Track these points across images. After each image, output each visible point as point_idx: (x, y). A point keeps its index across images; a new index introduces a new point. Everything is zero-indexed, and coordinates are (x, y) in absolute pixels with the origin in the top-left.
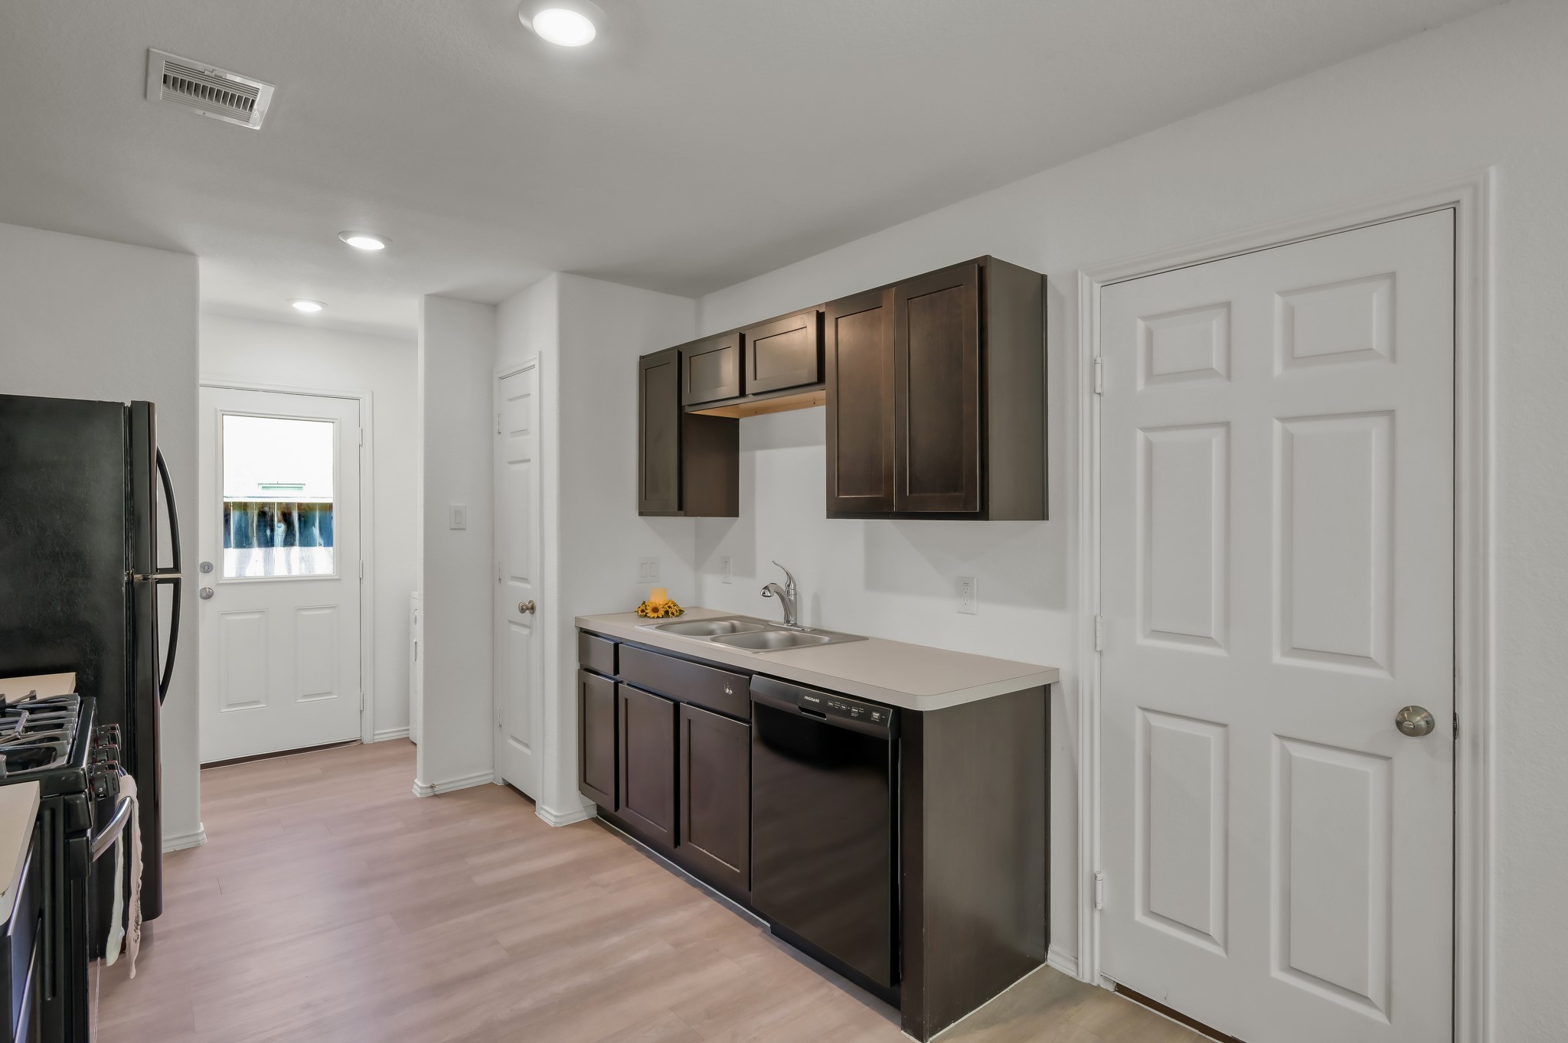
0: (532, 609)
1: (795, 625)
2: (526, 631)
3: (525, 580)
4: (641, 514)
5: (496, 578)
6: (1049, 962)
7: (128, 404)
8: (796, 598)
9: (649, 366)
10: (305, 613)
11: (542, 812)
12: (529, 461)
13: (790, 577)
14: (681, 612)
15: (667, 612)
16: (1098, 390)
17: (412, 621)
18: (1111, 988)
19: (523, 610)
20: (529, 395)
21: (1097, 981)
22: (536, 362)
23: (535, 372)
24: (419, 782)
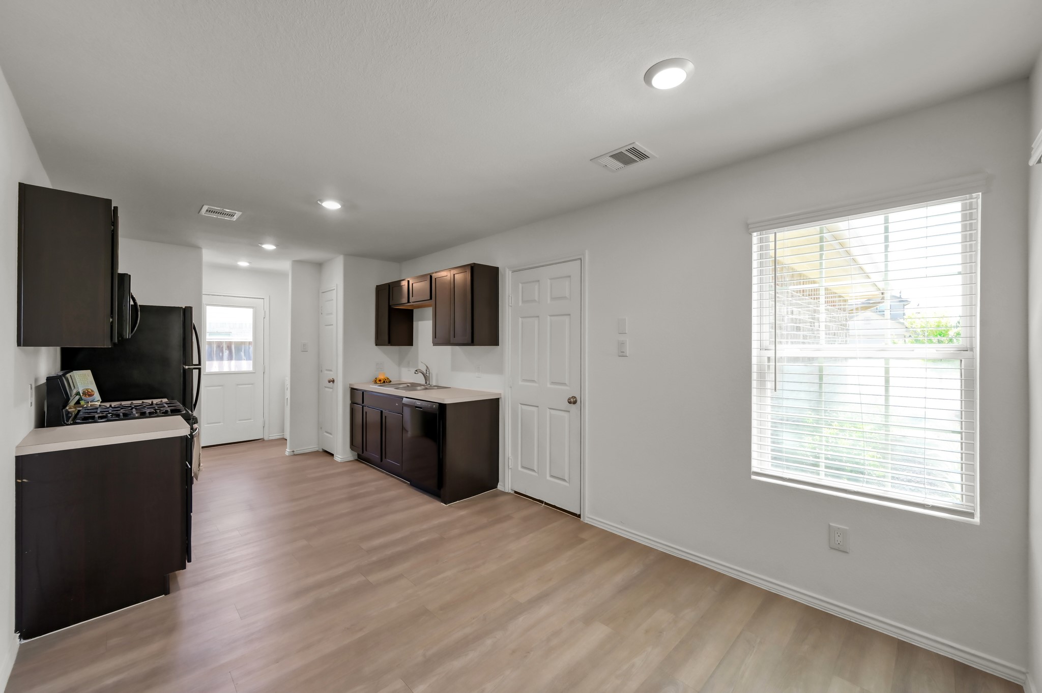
0: (333, 381)
1: (429, 384)
2: (331, 390)
3: (331, 370)
4: (376, 345)
5: (320, 369)
6: (498, 488)
7: (184, 307)
8: (429, 375)
9: (379, 289)
10: (240, 386)
11: (336, 458)
12: (332, 325)
13: (427, 367)
14: (390, 381)
15: (384, 382)
16: (510, 305)
17: (286, 389)
18: (513, 492)
19: (329, 382)
20: (333, 300)
21: (510, 491)
22: (335, 288)
23: (335, 291)
24: (288, 450)
